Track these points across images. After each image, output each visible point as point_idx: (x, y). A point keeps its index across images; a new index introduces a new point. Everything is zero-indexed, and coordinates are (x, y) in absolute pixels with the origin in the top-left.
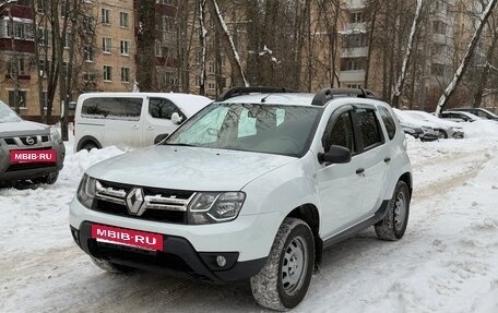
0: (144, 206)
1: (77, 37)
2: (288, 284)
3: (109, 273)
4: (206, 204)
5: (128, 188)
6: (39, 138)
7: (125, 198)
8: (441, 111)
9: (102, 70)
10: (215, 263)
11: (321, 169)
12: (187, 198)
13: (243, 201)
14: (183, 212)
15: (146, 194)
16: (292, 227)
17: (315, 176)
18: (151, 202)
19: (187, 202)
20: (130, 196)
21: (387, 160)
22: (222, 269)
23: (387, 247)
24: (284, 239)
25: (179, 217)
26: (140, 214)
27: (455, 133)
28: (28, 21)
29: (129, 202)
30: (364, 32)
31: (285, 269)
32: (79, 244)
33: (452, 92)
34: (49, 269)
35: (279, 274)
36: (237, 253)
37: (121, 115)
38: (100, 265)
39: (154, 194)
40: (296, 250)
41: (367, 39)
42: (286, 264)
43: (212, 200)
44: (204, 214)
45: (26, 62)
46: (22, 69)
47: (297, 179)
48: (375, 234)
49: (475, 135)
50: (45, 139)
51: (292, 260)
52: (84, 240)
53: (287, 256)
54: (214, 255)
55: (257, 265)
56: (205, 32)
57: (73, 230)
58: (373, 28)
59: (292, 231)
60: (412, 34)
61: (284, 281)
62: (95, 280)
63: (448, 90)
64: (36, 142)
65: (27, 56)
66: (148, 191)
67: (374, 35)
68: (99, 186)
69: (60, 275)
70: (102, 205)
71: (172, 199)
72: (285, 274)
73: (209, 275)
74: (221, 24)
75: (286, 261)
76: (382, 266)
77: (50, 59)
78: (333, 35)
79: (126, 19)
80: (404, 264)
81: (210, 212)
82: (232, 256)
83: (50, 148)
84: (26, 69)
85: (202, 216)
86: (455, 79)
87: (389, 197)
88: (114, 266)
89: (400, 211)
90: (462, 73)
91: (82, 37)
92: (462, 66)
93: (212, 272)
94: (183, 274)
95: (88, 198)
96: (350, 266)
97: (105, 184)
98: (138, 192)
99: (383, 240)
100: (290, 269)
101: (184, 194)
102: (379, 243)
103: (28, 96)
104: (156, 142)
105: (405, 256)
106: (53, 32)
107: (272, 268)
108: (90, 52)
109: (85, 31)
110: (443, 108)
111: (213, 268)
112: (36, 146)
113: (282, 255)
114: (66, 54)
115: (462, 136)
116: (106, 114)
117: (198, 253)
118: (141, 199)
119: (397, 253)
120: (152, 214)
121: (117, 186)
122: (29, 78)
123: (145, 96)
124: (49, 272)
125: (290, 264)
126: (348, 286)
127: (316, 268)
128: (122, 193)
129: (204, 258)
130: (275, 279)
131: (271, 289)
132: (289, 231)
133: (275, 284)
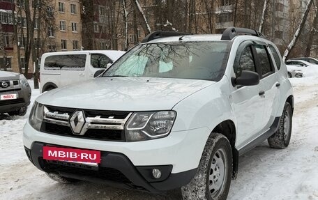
0: (86, 127)
1: (43, 20)
2: (213, 190)
3: (60, 184)
4: (140, 123)
5: (71, 111)
6: (11, 82)
7: (69, 121)
8: (286, 60)
9: (60, 42)
10: (151, 175)
11: (234, 91)
12: (124, 118)
13: (174, 119)
14: (120, 131)
15: (87, 116)
16: (216, 140)
17: (230, 97)
18: (92, 123)
19: (123, 121)
20: (73, 118)
21: (278, 85)
22: (158, 181)
23: (279, 154)
24: (210, 152)
25: (117, 136)
26: (82, 133)
27: (297, 74)
28: (10, 11)
29: (73, 124)
30: (231, 11)
31: (211, 178)
32: (32, 162)
33: (293, 47)
34: (12, 182)
35: (207, 183)
36: (171, 166)
37: (72, 66)
38: (52, 177)
39: (94, 116)
40: (219, 161)
41: (232, 16)
42: (211, 173)
43: (147, 119)
44: (140, 131)
45: (10, 38)
46: (8, 43)
47: (215, 100)
48: (268, 144)
49: (310, 75)
50: (16, 83)
51: (216, 169)
52: (36, 158)
53: (213, 166)
54: (149, 169)
55: (188, 176)
56: (127, 13)
57: (27, 150)
58: (236, 9)
59: (216, 144)
60: (264, 10)
61: (211, 188)
62: (48, 191)
63: (290, 46)
64: (9, 85)
65: (11, 34)
66: (89, 113)
67: (237, 13)
68: (46, 111)
69: (19, 187)
70: (48, 127)
71: (111, 119)
72: (211, 182)
73: (146, 186)
75: (212, 170)
76: (281, 170)
77: (25, 36)
78: (210, 14)
79: (74, 8)
80: (298, 167)
81: (144, 129)
82: (166, 169)
83: (20, 89)
84: (10, 43)
85: (138, 134)
86: (295, 38)
87: (280, 114)
88: (64, 178)
89: (286, 125)
90: (299, 34)
91: (46, 20)
92: (298, 30)
93: (149, 183)
94: (122, 186)
95: (38, 121)
96: (255, 171)
97: (51, 109)
98: (81, 114)
99: (274, 148)
100: (215, 177)
101: (121, 115)
102: (271, 151)
103: (12, 61)
104: (95, 76)
105: (296, 160)
106: (27, 18)
108: (52, 31)
109: (48, 16)
110: (287, 58)
111: (149, 180)
112: (9, 88)
113: (209, 165)
114: (36, 32)
115: (301, 76)
116: (61, 67)
117: (135, 167)
118: (82, 120)
119: (288, 158)
120: (92, 134)
121: (61, 110)
122: (12, 49)
123: (87, 52)
124: (12, 184)
125: (215, 173)
126: (259, 188)
127: (234, 174)
128: (66, 116)
129: (136, 170)
130: (204, 188)
131: (200, 196)
132: (214, 145)
133: (204, 191)
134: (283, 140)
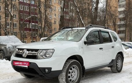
0: (26, 54)
2: (71, 80)
5: (23, 49)
10: (45, 71)
18: (28, 53)
19: (37, 53)
20: (23, 52)
21: (113, 47)
22: (47, 73)
25: (35, 57)
26: (25, 57)
30: (124, 23)
31: (69, 75)
36: (51, 68)
40: (74, 70)
41: (125, 25)
42: (70, 73)
46: (34, 36)
51: (72, 72)
53: (70, 71)
54: (44, 69)
55: (59, 72)
61: (69, 79)
66: (28, 50)
67: (127, 24)
68: (17, 50)
71: (34, 52)
72: (69, 77)
73: (43, 75)
74: (82, 21)
78: (115, 24)
81: (43, 55)
85: (41, 57)
95: (15, 54)
97: (19, 49)
101: (37, 50)
107: (64, 74)
108: (51, 31)
111: (44, 73)
113: (68, 70)
117: (39, 68)
118: (26, 52)
122: (36, 38)
125: (72, 74)
129: (40, 69)
130: (65, 77)
131: (64, 81)
132: (70, 63)
133: (65, 79)
134: (117, 69)
